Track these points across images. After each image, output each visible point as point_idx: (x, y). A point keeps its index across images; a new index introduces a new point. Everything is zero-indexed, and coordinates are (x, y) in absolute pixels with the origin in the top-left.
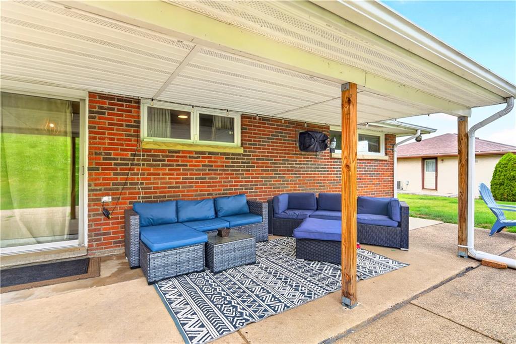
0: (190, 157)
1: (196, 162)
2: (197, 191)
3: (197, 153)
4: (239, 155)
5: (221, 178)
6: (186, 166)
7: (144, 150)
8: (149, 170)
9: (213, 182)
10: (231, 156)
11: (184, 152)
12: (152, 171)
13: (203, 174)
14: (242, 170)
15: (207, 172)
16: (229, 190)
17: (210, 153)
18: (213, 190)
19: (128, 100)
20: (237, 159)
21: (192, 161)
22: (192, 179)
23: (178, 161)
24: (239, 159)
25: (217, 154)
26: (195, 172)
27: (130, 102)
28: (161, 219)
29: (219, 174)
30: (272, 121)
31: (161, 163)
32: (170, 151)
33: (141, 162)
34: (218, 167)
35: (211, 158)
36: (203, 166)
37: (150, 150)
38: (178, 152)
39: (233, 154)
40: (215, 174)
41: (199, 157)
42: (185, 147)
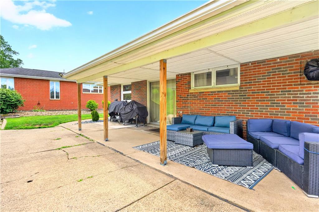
0: (208, 95)
1: (211, 97)
2: (212, 112)
3: (211, 92)
4: (237, 91)
5: (225, 106)
6: (207, 99)
7: (191, 93)
8: (192, 101)
9: (220, 108)
10: (231, 92)
11: (206, 92)
12: (193, 102)
13: (215, 103)
14: (240, 101)
15: (217, 102)
16: (230, 113)
17: (218, 92)
18: (220, 112)
19: (186, 74)
20: (236, 94)
21: (209, 97)
22: (209, 105)
23: (203, 97)
24: (238, 93)
25: (222, 91)
26: (211, 102)
27: (186, 75)
28: (188, 122)
29: (224, 103)
30: (268, 61)
31: (196, 98)
32: (200, 93)
33: (190, 98)
34: (223, 99)
35: (219, 94)
36: (215, 99)
37: (192, 93)
38: (203, 92)
39: (233, 91)
40: (221, 103)
41: (212, 94)
42: (205, 90)
